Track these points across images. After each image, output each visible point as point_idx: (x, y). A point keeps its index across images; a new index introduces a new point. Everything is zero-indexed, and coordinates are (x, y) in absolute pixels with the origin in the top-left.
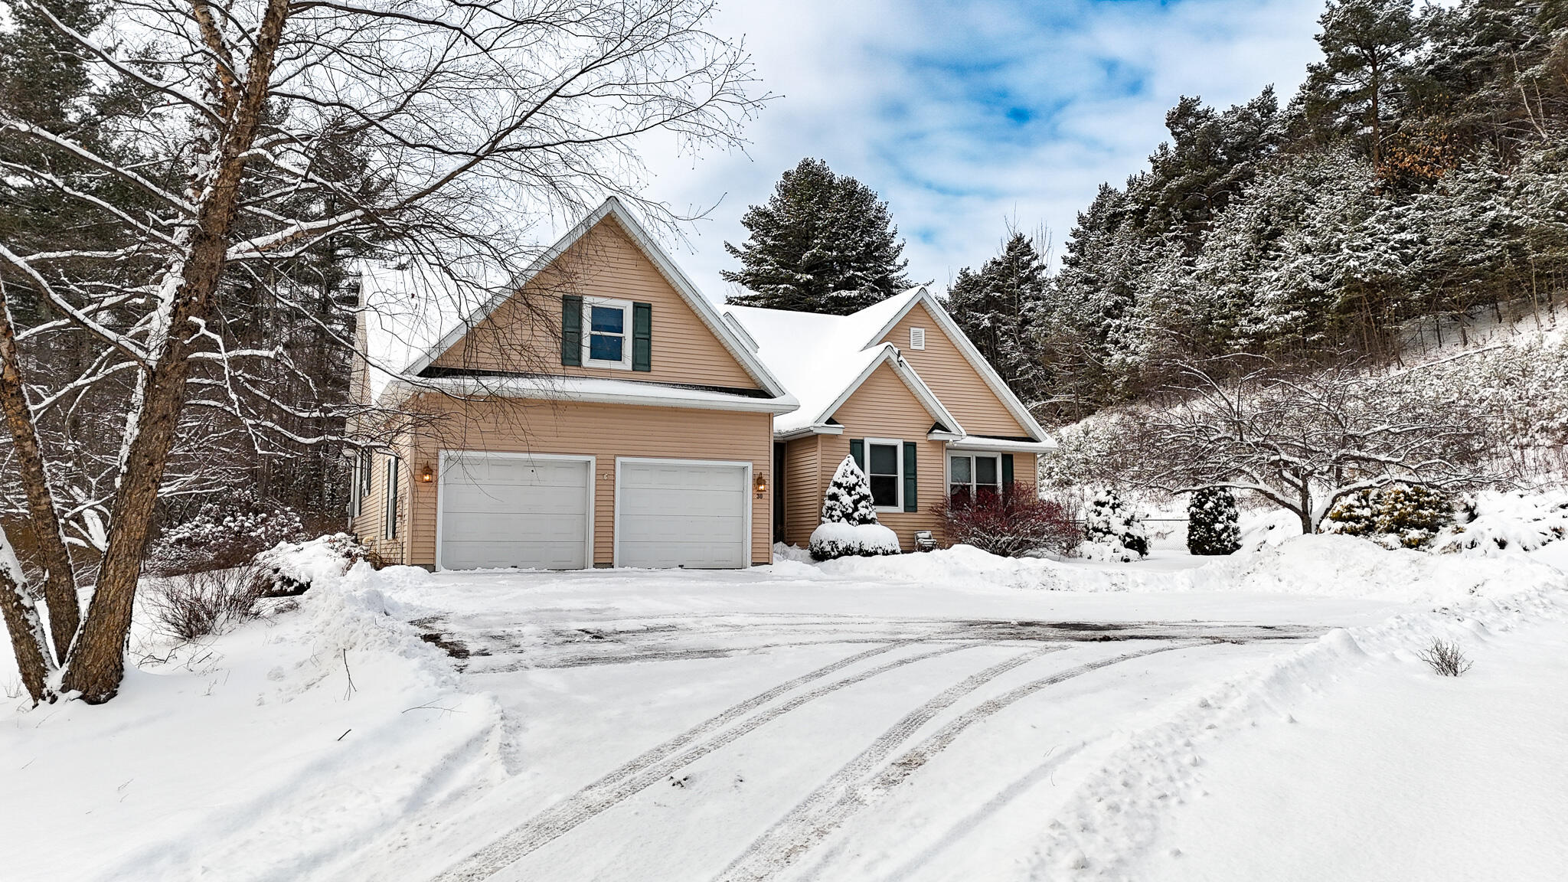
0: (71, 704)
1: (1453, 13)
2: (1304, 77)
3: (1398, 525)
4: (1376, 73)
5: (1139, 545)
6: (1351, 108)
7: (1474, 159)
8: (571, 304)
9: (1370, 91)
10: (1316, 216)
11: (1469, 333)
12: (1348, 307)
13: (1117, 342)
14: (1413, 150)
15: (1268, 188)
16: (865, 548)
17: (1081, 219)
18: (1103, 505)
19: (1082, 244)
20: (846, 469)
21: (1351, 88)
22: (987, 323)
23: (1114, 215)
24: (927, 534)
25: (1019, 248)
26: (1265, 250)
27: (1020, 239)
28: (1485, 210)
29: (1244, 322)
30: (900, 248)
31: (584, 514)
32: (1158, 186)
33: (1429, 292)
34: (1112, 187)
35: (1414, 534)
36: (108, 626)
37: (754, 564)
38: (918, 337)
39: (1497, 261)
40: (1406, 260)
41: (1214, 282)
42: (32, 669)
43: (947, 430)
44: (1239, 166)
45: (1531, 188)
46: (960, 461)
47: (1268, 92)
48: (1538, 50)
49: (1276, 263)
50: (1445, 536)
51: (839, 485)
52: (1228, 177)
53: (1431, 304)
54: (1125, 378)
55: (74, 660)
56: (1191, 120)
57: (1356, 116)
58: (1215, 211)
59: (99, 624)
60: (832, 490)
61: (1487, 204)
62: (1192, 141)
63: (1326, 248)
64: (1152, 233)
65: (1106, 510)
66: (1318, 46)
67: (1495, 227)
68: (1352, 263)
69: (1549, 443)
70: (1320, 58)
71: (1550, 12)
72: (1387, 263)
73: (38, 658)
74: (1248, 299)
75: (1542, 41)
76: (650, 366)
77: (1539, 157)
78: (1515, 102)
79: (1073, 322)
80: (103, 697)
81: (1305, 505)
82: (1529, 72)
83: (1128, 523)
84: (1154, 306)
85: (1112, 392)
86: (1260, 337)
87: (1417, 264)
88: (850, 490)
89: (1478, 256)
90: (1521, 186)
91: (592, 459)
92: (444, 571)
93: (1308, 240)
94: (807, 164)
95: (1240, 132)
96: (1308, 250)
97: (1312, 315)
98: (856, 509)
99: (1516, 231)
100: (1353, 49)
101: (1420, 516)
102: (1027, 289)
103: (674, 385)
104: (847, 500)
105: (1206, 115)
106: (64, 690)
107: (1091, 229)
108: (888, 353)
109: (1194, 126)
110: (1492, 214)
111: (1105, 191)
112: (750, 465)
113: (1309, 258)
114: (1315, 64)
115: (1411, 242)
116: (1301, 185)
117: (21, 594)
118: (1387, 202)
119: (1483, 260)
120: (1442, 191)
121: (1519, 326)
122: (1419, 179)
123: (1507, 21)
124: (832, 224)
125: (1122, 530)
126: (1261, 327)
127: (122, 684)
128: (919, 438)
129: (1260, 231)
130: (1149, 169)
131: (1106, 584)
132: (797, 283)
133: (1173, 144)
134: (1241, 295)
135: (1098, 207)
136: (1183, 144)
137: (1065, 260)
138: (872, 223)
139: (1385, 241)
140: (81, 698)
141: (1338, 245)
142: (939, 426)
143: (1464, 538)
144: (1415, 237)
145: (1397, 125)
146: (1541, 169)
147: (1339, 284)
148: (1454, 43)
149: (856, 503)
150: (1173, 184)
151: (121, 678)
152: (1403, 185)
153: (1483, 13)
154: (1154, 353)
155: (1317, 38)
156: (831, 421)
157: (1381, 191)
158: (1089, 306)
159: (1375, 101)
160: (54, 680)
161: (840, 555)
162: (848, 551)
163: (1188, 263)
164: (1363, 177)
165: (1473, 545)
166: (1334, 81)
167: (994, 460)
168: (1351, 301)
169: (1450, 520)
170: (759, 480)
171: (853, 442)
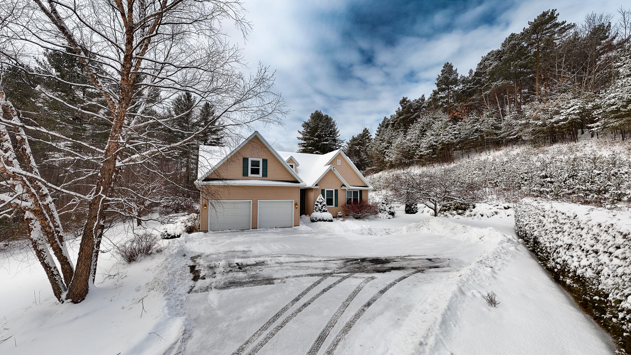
0: (68, 304)
1: (468, 78)
2: (432, 92)
3: (456, 209)
4: (449, 92)
5: (392, 214)
6: (442, 100)
7: (472, 114)
8: (245, 160)
9: (447, 96)
10: (435, 127)
11: (470, 156)
12: (442, 149)
13: (387, 155)
14: (457, 111)
15: (423, 120)
16: (324, 219)
17: (380, 125)
18: (384, 204)
19: (380, 131)
20: (320, 198)
21: (443, 96)
22: (358, 148)
23: (387, 124)
24: (340, 212)
25: (366, 131)
26: (423, 134)
27: (366, 129)
28: (474, 126)
29: (418, 151)
30: (338, 131)
31: (250, 215)
32: (398, 118)
33: (461, 146)
34: (387, 117)
35: (460, 211)
36: (80, 281)
37: (295, 226)
38: (339, 162)
39: (477, 139)
40: (456, 138)
41: (411, 141)
42: (57, 292)
43: (345, 186)
44: (416, 114)
45: (486, 121)
46: (349, 192)
47: (423, 96)
48: (488, 88)
49: (426, 138)
50: (468, 212)
51: (318, 202)
52: (414, 116)
53: (461, 149)
54: (389, 164)
55: (70, 290)
56: (405, 102)
57: (444, 102)
58: (411, 125)
59: (77, 280)
60: (316, 203)
61: (475, 125)
62: (405, 107)
63: (437, 135)
64: (396, 129)
65: (385, 205)
66: (436, 85)
67: (477, 130)
68: (443, 139)
69: (491, 186)
70: (436, 88)
71: (491, 78)
72: (451, 139)
73: (59, 288)
74: (419, 146)
75: (489, 85)
76: (267, 175)
77: (488, 114)
78: (482, 99)
79: (378, 150)
80: (79, 301)
81: (435, 208)
82: (486, 92)
83: (390, 208)
84: (397, 147)
85: (386, 167)
86: (422, 155)
87: (458, 139)
88: (321, 203)
89: (473, 137)
90: (483, 121)
91: (251, 201)
92: (210, 232)
93: (433, 133)
94: (317, 111)
95: (417, 105)
96: (433, 135)
97: (434, 151)
98: (322, 208)
99: (482, 131)
100: (444, 86)
101: (462, 207)
102: (367, 140)
103: (273, 181)
104: (320, 206)
105: (409, 101)
106: (66, 299)
107: (382, 127)
108: (331, 167)
109: (406, 104)
110: (476, 127)
111: (385, 118)
112: (294, 200)
113: (433, 137)
114: (435, 90)
115: (457, 134)
116: (431, 119)
117: (53, 270)
118: (451, 124)
119: (474, 138)
120: (465, 122)
121: (481, 154)
122: (459, 118)
123: (480, 80)
124: (322, 126)
125: (389, 210)
126: (422, 153)
127: (87, 295)
128: (338, 188)
129: (421, 130)
130: (395, 114)
131: (385, 232)
132: (314, 140)
133: (401, 108)
134: (417, 145)
135: (384, 122)
136: (403, 108)
137: (376, 134)
138: (332, 126)
139: (451, 133)
140: (71, 302)
141: (440, 134)
142: (344, 185)
143: (473, 213)
144: (458, 132)
145: (453, 105)
146: (488, 116)
147: (440, 144)
148: (467, 85)
149: (322, 207)
150: (401, 117)
151: (87, 293)
152: (455, 120)
153: (475, 78)
154: (396, 158)
155: (436, 84)
156: (316, 185)
157: (450, 121)
158: (381, 146)
159: (448, 99)
160: (64, 296)
161: (318, 221)
162: (320, 220)
163: (405, 137)
164: (446, 118)
165: (475, 215)
166: (439, 94)
167: (357, 192)
168: (443, 148)
169: (469, 208)
170: (296, 204)
171: (322, 190)
